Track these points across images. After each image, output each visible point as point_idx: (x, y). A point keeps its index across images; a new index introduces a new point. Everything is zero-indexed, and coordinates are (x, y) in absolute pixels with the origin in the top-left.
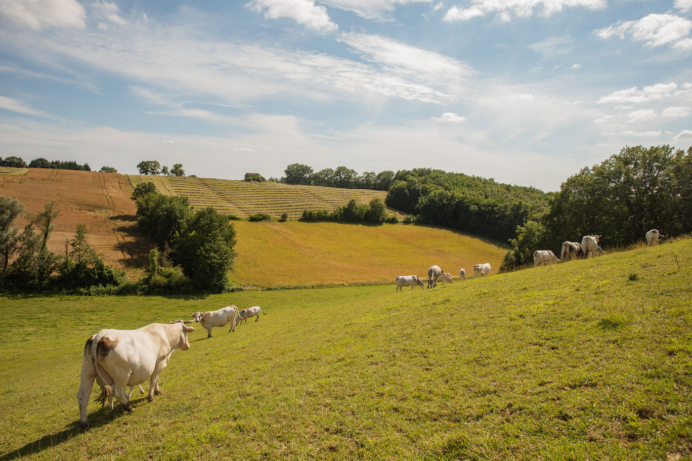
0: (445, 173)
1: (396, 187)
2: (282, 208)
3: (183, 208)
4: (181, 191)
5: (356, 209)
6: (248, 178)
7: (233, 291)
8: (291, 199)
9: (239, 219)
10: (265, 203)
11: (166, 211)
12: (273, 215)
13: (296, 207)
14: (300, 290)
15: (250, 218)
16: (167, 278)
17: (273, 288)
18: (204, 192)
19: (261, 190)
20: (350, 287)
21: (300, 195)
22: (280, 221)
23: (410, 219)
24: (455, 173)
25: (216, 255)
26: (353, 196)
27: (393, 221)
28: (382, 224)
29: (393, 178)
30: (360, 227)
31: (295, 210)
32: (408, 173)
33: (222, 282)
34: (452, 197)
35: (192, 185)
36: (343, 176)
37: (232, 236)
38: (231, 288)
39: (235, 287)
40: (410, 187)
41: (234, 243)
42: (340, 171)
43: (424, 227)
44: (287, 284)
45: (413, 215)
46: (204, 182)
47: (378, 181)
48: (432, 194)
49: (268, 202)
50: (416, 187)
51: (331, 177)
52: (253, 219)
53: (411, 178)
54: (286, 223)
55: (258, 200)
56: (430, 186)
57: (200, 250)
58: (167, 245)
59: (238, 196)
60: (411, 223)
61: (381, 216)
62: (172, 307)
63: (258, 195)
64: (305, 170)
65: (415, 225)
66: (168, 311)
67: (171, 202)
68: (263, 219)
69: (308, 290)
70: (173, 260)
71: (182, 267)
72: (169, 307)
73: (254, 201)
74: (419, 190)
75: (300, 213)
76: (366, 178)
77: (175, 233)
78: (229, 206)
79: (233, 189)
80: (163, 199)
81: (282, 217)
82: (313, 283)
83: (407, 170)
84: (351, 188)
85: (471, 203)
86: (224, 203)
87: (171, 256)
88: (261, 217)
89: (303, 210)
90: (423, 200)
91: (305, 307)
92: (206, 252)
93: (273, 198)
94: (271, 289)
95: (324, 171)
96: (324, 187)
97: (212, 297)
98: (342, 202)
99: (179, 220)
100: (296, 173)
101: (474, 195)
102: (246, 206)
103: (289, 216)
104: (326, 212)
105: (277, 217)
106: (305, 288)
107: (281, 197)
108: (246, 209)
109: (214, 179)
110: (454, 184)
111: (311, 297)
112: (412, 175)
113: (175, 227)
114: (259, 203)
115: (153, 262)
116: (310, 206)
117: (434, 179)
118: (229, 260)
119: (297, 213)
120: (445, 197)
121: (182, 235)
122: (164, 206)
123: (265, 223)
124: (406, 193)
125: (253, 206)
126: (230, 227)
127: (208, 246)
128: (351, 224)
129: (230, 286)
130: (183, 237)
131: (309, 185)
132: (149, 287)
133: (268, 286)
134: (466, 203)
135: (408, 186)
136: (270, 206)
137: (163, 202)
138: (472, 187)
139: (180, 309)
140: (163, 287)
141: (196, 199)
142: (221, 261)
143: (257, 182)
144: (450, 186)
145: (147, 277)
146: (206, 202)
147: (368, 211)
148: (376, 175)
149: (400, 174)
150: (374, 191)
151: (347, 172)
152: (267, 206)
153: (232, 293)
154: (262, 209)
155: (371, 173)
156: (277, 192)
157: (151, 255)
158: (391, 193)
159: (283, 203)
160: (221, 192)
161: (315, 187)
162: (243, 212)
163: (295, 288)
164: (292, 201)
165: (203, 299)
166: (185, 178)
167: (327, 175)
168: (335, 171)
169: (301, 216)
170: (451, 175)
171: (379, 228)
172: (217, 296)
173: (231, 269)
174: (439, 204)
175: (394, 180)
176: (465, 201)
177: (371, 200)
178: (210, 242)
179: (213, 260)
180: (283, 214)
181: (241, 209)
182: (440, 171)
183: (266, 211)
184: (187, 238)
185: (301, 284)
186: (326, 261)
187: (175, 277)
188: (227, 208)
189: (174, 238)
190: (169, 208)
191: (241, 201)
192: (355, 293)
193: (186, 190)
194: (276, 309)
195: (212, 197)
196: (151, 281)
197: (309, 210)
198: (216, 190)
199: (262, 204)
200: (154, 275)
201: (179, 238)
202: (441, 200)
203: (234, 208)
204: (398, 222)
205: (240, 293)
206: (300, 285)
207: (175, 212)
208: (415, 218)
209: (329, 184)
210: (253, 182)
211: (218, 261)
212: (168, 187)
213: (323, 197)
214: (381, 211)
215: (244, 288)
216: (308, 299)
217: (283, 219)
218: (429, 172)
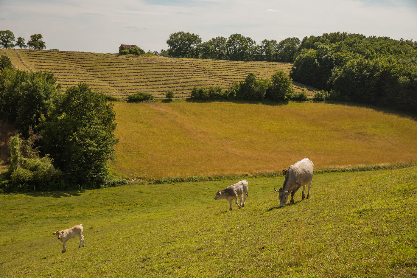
0: (364, 37)
1: (303, 57)
2: (166, 86)
3: (49, 86)
4: (42, 67)
5: (256, 84)
6: (123, 51)
7: (114, 185)
8: (176, 75)
9: (115, 100)
10: (146, 80)
11: (27, 90)
12: (155, 95)
13: (183, 84)
14: (194, 183)
15: (128, 98)
16: (33, 171)
17: (163, 180)
18: (71, 68)
19: (140, 65)
20: (255, 179)
21: (187, 70)
22: (165, 101)
23: (321, 96)
24: (377, 37)
25: (93, 142)
26: (250, 70)
27: (301, 99)
28: (287, 103)
29: (298, 46)
30: (261, 106)
31: (181, 88)
32: (318, 39)
33: (101, 175)
34: (375, 68)
35: (55, 59)
36: (238, 46)
37: (110, 119)
38: (111, 182)
39: (116, 180)
40: (321, 57)
41: (114, 128)
42: (233, 40)
43: (339, 105)
44: (179, 175)
45: (325, 91)
46: (70, 57)
47: (280, 51)
48: (349, 64)
49: (148, 79)
50: (328, 56)
51: (223, 47)
52: (132, 100)
53: (322, 45)
54: (171, 103)
55: (137, 77)
56: (346, 54)
57: (72, 135)
58: (31, 132)
59: (113, 72)
60: (323, 100)
61: (286, 92)
62: (41, 206)
63: (137, 71)
64: (192, 39)
65: (328, 103)
66: (36, 211)
67: (32, 79)
68: (145, 99)
69: (205, 183)
70: (40, 149)
71: (52, 158)
72: (36, 206)
73: (132, 78)
74: (332, 59)
75: (188, 91)
76: (265, 47)
77: (39, 116)
78: (102, 84)
79: (106, 64)
80: (21, 76)
81: (167, 96)
82: (211, 174)
83: (316, 36)
84: (247, 60)
85: (399, 73)
86: (96, 81)
87: (36, 144)
88: (142, 97)
89: (192, 88)
90: (337, 72)
91: (204, 203)
92: (80, 139)
93: (154, 74)
94: (159, 182)
95: (214, 40)
96: (215, 60)
97: (89, 193)
98: (238, 77)
99: (44, 101)
100: (181, 44)
101: (404, 64)
102: (124, 85)
103: (175, 95)
104: (219, 90)
105: (161, 96)
106: (201, 180)
107: (164, 73)
108: (123, 88)
109: (82, 53)
110: (376, 50)
111: (209, 191)
112: (323, 42)
113: (39, 109)
114: (139, 80)
115: (14, 152)
116: (200, 83)
117: (351, 45)
118: (109, 147)
119: (184, 92)
120: (365, 68)
121: (49, 119)
122: (24, 83)
123: (147, 104)
124: (315, 65)
125: (131, 84)
126: (108, 107)
127: (83, 131)
128: (250, 103)
129: (110, 178)
130: (50, 121)
131: (197, 58)
132: (10, 183)
133: (156, 179)
134: (393, 74)
135: (318, 55)
136: (152, 83)
137: (22, 79)
138: (401, 53)
139: (51, 208)
140: (28, 182)
141: (63, 77)
142: (100, 149)
143: (135, 56)
144: (373, 53)
145: (6, 170)
146: (74, 80)
147: (271, 88)
148: (278, 43)
149: (307, 42)
150: (276, 63)
151: (242, 41)
152: (148, 83)
153: (113, 188)
154: (142, 87)
155: (272, 41)
156: (159, 67)
157: (12, 143)
158: (297, 65)
159: (167, 80)
160: (92, 68)
161: (205, 60)
162: (120, 92)
163: (189, 180)
164: (178, 78)
165: (78, 195)
166: (47, 52)
167: (218, 46)
168: (227, 39)
169: (190, 95)
170: (372, 39)
171: (284, 107)
172: (95, 191)
173: (111, 159)
174: (358, 76)
175: (300, 49)
176: (393, 71)
177: (273, 73)
178: (85, 126)
179: (89, 148)
180: (167, 92)
181: (117, 88)
182: (358, 35)
183: (147, 90)
184: (56, 122)
185: (196, 175)
186: (222, 148)
187: (43, 170)
188: (100, 87)
189: (40, 122)
190: (30, 87)
191: (117, 78)
192: (262, 186)
193: (49, 66)
194: (169, 205)
195: (81, 75)
196: (13, 176)
197: (199, 88)
198: (85, 65)
199: (142, 82)
200: (16, 168)
201: (45, 123)
202: (361, 71)
203: (109, 87)
204: (307, 100)
205: (123, 187)
206: (194, 177)
207: (39, 92)
208: (328, 94)
209: (220, 56)
210: (130, 55)
211: (96, 149)
212: (27, 62)
213: (215, 72)
214: (286, 87)
215: (127, 181)
216: (206, 193)
217: (169, 99)
218: (344, 36)
